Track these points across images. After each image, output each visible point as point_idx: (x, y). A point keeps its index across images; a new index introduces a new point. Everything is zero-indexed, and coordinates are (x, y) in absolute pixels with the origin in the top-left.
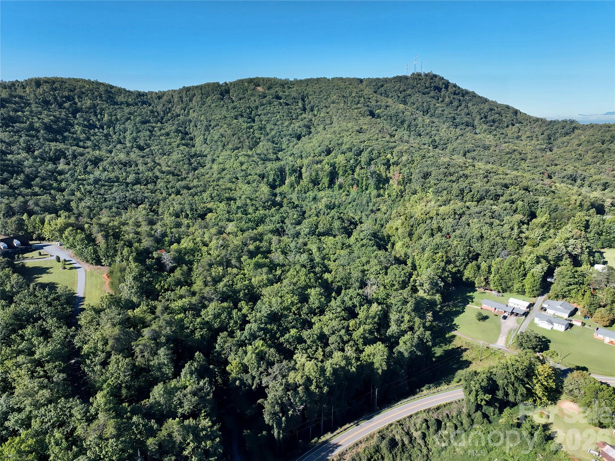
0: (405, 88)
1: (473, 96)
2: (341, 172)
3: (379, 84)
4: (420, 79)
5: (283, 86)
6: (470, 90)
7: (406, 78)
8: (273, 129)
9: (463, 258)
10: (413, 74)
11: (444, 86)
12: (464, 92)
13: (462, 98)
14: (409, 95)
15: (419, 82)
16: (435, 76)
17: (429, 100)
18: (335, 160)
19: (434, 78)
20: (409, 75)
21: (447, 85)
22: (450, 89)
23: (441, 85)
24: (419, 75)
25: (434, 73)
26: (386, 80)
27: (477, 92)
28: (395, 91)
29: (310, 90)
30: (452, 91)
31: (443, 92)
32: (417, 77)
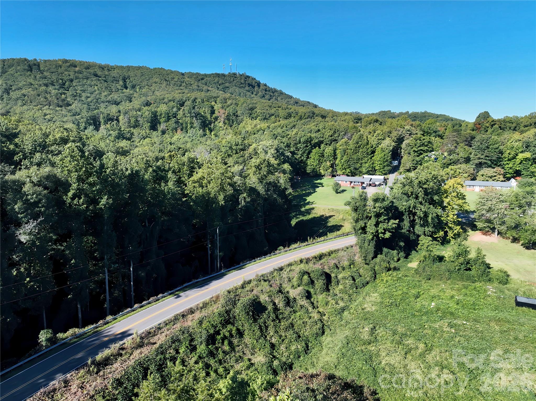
0: (224, 82)
1: (281, 93)
2: (162, 120)
3: (200, 77)
4: (235, 77)
5: (103, 69)
6: (278, 89)
7: (224, 75)
8: (89, 97)
9: (305, 145)
10: (230, 73)
11: (256, 84)
12: (273, 90)
13: (272, 94)
14: (227, 87)
15: (235, 79)
16: (249, 77)
17: (245, 92)
18: (156, 109)
19: (248, 78)
20: (226, 73)
21: (259, 84)
22: (261, 87)
23: (254, 83)
24: (235, 74)
25: (247, 74)
26: (206, 75)
27: (284, 91)
28: (215, 83)
29: (131, 74)
30: (264, 89)
31: (256, 88)
32: (233, 75)
